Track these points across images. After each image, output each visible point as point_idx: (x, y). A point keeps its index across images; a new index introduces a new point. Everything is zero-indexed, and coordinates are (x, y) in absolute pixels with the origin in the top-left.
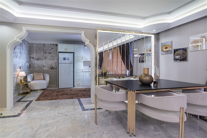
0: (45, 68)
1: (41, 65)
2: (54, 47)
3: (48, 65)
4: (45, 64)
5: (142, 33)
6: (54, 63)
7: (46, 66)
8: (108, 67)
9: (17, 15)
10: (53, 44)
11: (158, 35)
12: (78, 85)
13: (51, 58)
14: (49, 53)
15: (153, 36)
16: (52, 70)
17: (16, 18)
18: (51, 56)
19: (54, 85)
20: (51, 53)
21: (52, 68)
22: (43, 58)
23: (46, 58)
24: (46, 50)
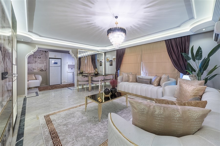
0: (35, 71)
1: (31, 68)
2: (43, 53)
3: (38, 68)
4: (35, 68)
5: (99, 52)
6: (44, 66)
7: (36, 69)
8: (83, 69)
9: (34, 39)
10: (43, 51)
11: (105, 53)
12: (64, 82)
13: (41, 62)
14: (39, 58)
15: (103, 53)
16: (42, 72)
17: (32, 40)
18: (40, 61)
19: (43, 85)
20: (40, 58)
21: (42, 70)
22: (33, 62)
23: (36, 62)
24: (36, 55)
